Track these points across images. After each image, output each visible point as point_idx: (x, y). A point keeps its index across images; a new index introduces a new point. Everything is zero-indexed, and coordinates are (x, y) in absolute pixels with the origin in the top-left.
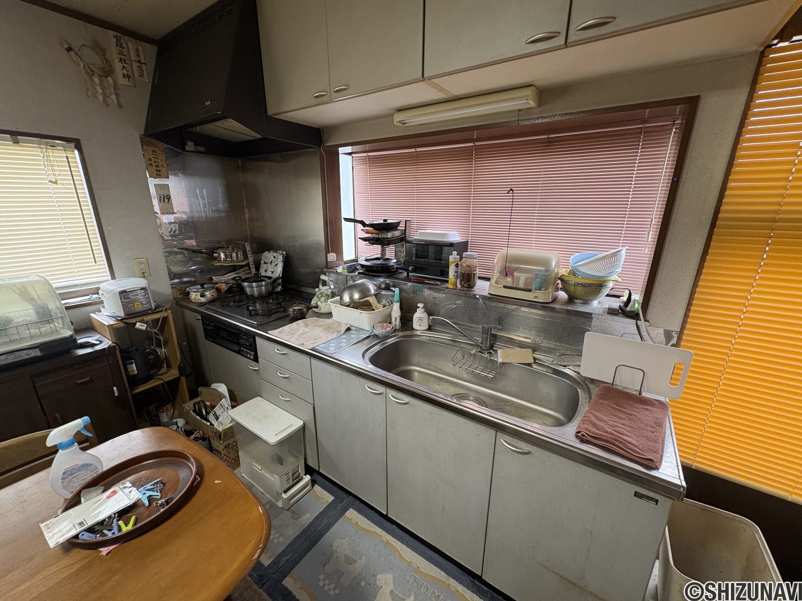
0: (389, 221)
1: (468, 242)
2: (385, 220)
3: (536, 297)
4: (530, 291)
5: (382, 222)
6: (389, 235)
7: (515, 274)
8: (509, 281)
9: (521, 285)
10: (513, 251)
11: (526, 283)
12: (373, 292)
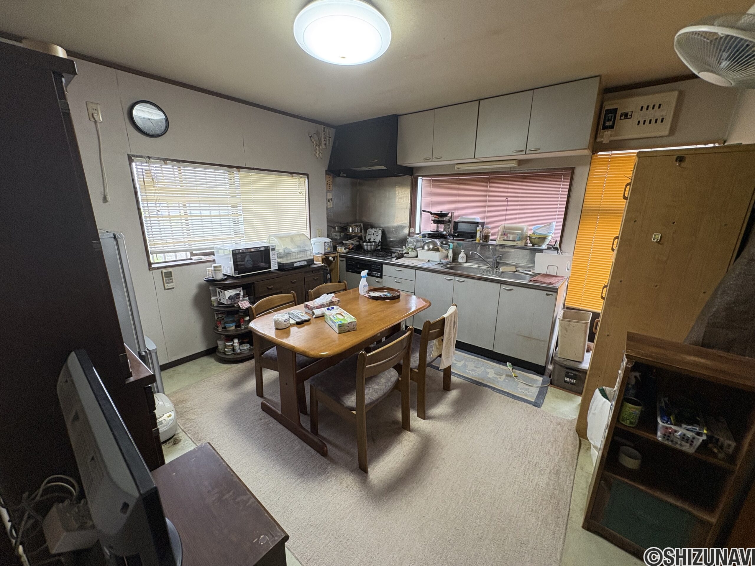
0: (443, 212)
1: (484, 222)
2: (441, 212)
3: (517, 244)
4: (515, 241)
5: (440, 212)
6: (445, 219)
7: (508, 235)
8: (505, 238)
9: (511, 239)
10: (507, 225)
11: (513, 238)
12: (439, 245)
